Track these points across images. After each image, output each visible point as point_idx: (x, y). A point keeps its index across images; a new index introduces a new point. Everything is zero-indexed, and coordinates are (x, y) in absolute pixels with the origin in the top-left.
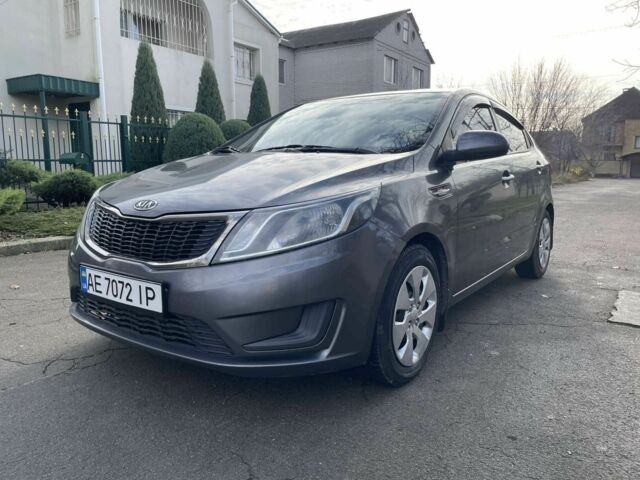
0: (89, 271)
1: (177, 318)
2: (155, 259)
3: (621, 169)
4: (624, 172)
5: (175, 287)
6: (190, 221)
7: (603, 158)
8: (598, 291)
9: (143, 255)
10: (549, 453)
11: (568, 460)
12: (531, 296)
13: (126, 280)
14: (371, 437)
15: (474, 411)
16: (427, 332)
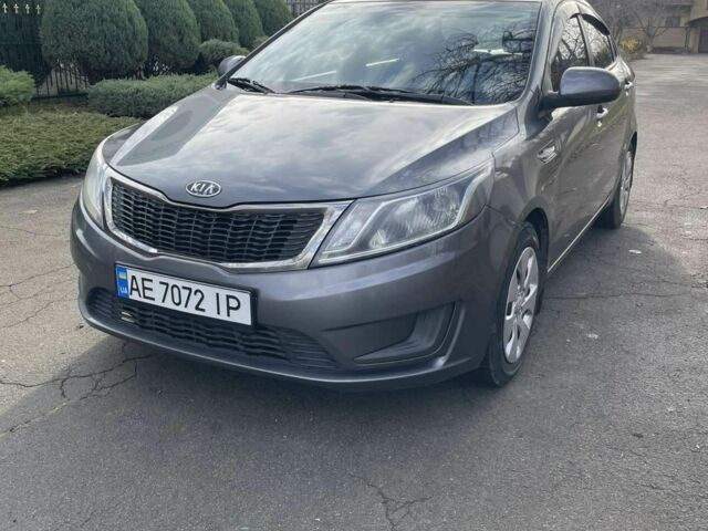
0: (131, 273)
1: (266, 329)
2: (231, 259)
3: (687, 41)
4: (690, 45)
5: (263, 295)
6: (275, 213)
7: (663, 24)
8: (689, 245)
9: (211, 254)
10: (678, 450)
11: (699, 455)
12: (614, 254)
13: (194, 286)
14: (493, 446)
15: (591, 408)
16: (527, 320)
